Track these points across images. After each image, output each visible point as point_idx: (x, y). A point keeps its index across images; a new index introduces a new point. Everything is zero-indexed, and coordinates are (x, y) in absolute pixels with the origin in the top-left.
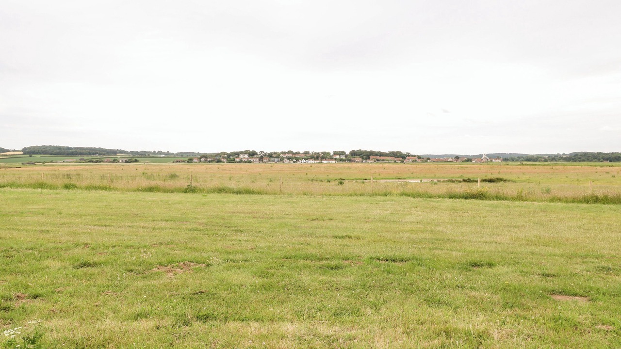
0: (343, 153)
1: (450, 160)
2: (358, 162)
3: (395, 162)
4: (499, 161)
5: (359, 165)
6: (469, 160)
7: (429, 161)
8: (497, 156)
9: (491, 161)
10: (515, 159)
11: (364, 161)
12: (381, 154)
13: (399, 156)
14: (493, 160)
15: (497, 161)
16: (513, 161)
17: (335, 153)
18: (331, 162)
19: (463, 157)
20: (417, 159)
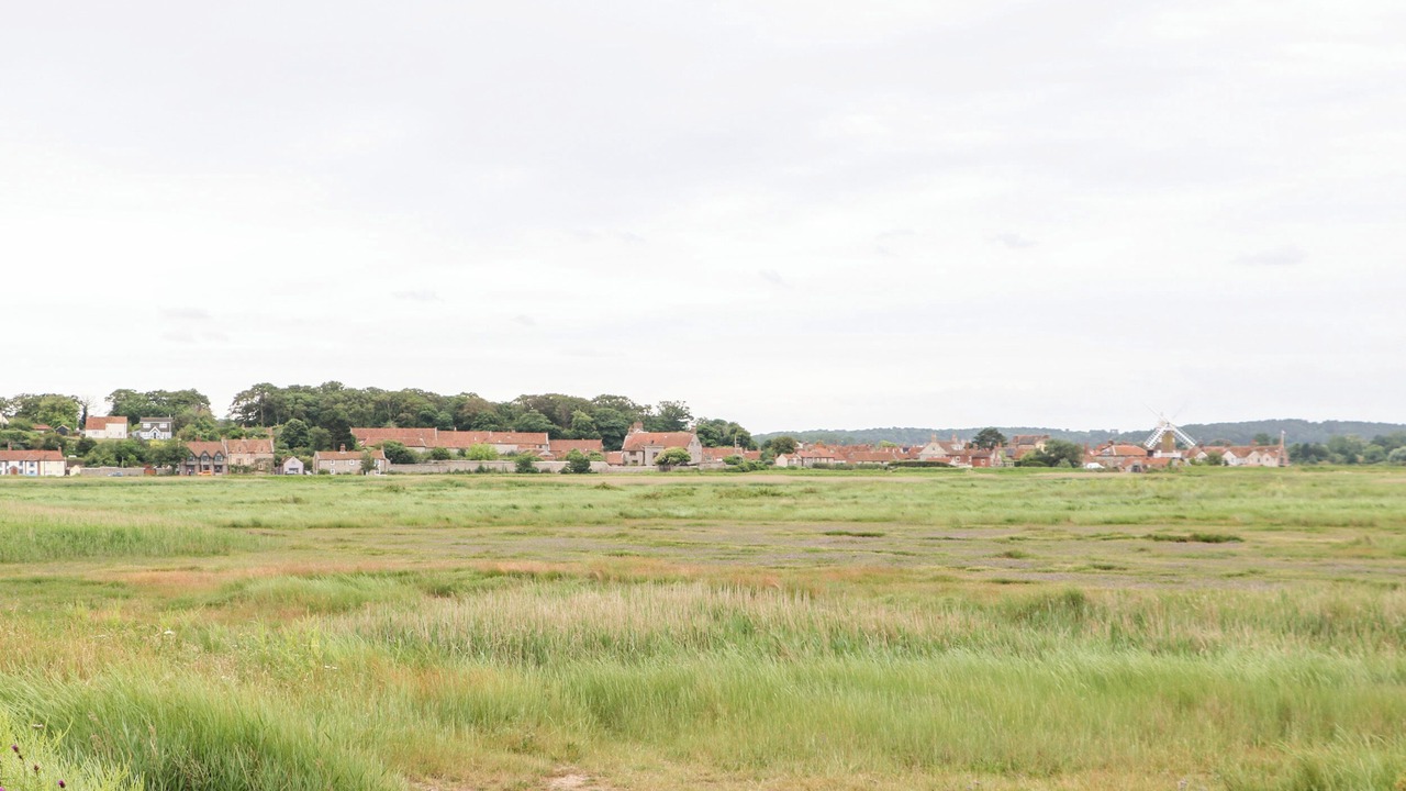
0: (180, 408)
1: (932, 451)
2: (246, 470)
3: (525, 466)
4: (1270, 461)
5: (259, 489)
6: (1061, 454)
7: (782, 461)
8: (1260, 437)
9: (1215, 460)
10: (1359, 448)
11: (293, 463)
12: (464, 416)
13: (588, 427)
14: (1228, 456)
15: (1253, 459)
16: (1352, 461)
17: (131, 409)
18: (27, 468)
19: (1028, 437)
20: (695, 451)
